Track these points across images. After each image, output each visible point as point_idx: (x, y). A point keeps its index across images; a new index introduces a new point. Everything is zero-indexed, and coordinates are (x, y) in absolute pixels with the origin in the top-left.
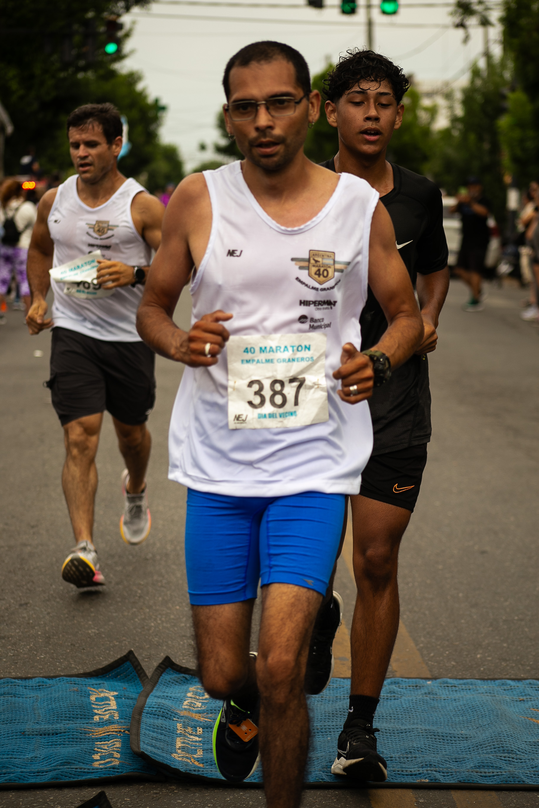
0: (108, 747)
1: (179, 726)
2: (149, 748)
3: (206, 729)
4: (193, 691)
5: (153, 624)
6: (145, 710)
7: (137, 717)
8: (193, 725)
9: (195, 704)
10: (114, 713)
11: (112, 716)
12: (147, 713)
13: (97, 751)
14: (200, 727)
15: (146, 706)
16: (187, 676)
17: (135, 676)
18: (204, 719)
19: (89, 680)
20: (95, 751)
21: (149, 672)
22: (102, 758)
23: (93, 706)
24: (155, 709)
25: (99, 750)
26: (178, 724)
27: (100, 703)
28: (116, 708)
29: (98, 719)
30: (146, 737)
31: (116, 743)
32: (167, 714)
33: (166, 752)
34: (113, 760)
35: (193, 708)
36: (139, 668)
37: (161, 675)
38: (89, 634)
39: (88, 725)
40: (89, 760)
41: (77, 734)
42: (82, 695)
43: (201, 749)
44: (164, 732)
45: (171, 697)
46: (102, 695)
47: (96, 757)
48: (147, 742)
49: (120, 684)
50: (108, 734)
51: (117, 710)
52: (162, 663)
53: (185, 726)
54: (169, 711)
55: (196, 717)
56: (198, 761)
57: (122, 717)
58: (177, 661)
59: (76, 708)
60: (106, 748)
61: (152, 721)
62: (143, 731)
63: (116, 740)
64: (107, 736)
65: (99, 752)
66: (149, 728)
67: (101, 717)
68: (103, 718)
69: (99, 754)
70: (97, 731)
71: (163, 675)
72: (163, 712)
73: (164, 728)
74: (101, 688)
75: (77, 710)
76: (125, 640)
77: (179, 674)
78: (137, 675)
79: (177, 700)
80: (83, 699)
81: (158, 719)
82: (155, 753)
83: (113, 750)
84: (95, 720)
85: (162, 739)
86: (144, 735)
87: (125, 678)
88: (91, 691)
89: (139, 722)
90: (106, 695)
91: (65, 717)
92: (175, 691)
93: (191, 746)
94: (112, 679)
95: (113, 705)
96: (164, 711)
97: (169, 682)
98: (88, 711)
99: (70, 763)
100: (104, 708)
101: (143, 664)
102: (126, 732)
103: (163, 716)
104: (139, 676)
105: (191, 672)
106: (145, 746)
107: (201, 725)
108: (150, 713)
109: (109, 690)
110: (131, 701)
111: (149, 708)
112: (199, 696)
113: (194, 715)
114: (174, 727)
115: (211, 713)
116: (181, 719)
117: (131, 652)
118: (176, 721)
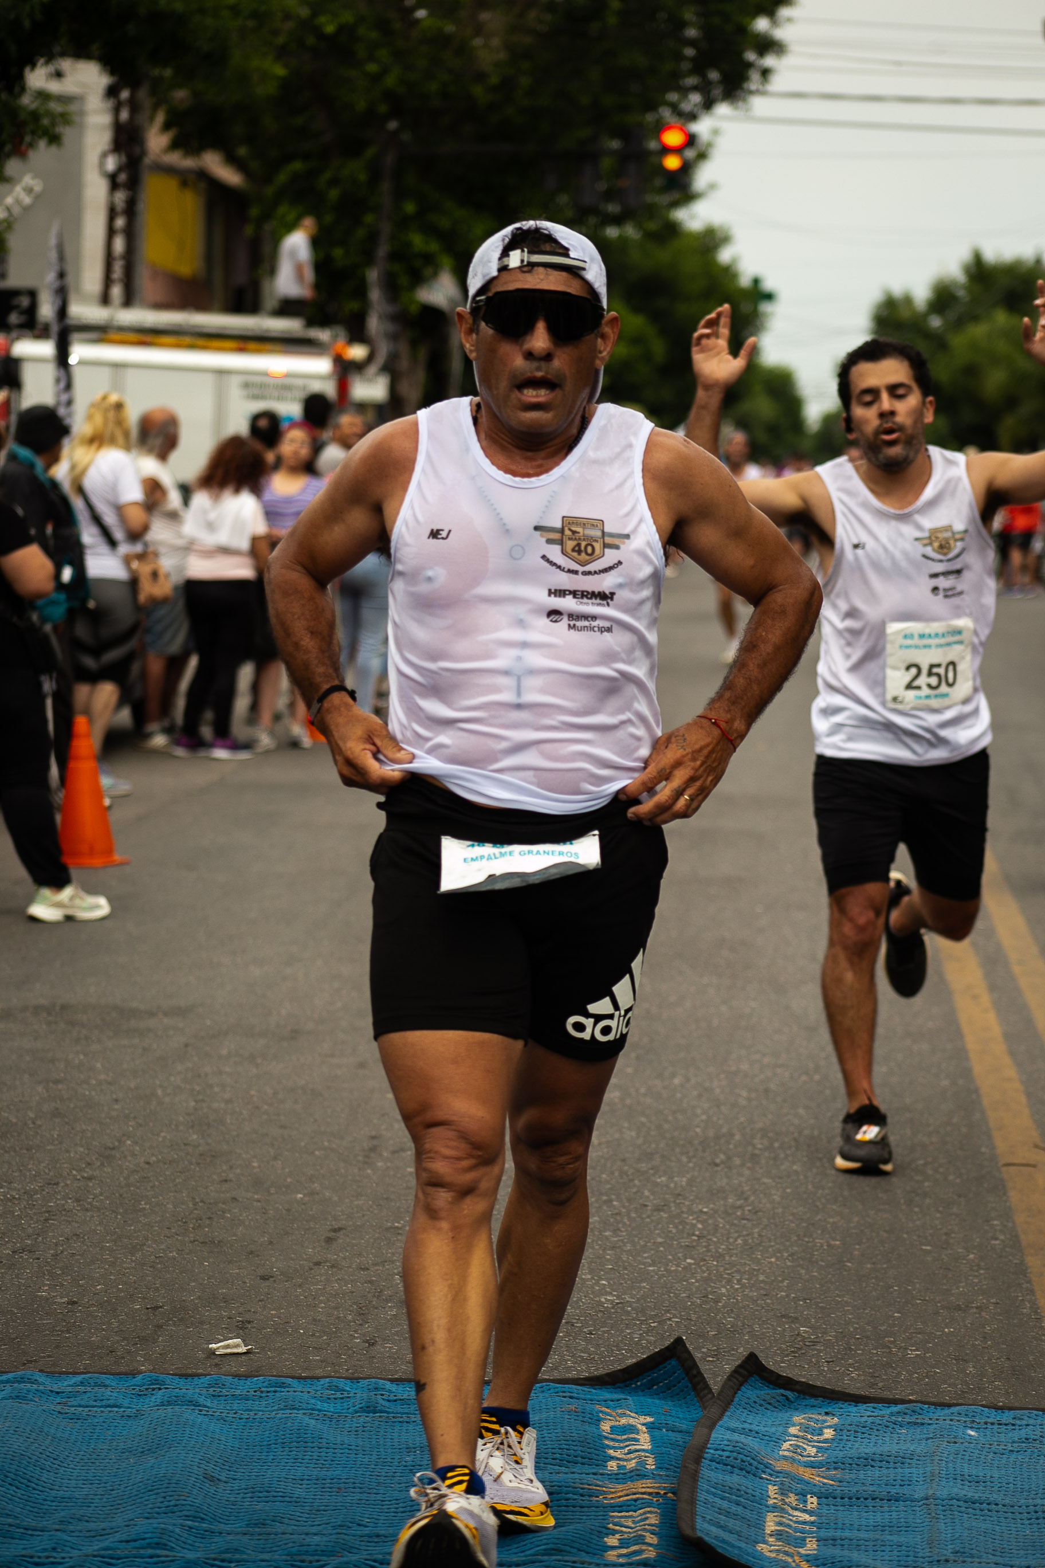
0: (634, 1522)
1: (772, 1490)
2: (714, 1530)
3: (823, 1499)
4: (801, 1424)
5: (724, 1290)
6: (707, 1453)
7: (692, 1466)
8: (799, 1489)
9: (805, 1449)
10: (646, 1457)
11: (642, 1463)
12: (710, 1461)
13: (613, 1530)
14: (813, 1494)
15: (709, 1446)
16: (788, 1393)
17: (687, 1387)
18: (821, 1479)
19: (598, 1391)
20: (609, 1529)
21: (715, 1381)
22: (623, 1544)
23: (607, 1442)
24: (727, 1454)
25: (617, 1528)
26: (770, 1487)
27: (619, 1438)
28: (650, 1447)
29: (615, 1468)
30: (707, 1508)
31: (648, 1515)
32: (751, 1465)
33: (746, 1540)
34: (644, 1547)
35: (800, 1457)
36: (695, 1372)
37: (739, 1389)
38: (601, 1304)
39: (595, 1477)
40: (598, 1547)
41: (575, 1497)
42: (585, 1419)
43: (813, 1537)
44: (743, 1500)
45: (757, 1433)
46: (623, 1421)
47: (612, 1541)
48: (709, 1517)
49: (657, 1401)
50: (634, 1497)
51: (651, 1452)
52: (740, 1366)
53: (783, 1492)
54: (753, 1459)
55: (807, 1474)
56: (808, 1561)
57: (662, 1466)
58: (770, 1364)
59: (574, 1443)
60: (630, 1524)
61: (720, 1476)
62: (702, 1496)
63: (649, 1509)
64: (633, 1503)
65: (617, 1532)
66: (713, 1490)
67: (621, 1463)
68: (625, 1466)
69: (617, 1536)
70: (612, 1490)
71: (743, 1389)
72: (743, 1461)
73: (743, 1493)
74: (621, 1407)
75: (575, 1448)
76: (670, 1319)
77: (774, 1389)
78: (690, 1385)
79: (770, 1439)
80: (587, 1427)
81: (732, 1473)
82: (723, 1541)
83: (644, 1530)
84: (609, 1468)
85: (740, 1513)
86: (705, 1503)
87: (668, 1391)
88: (601, 1412)
89: (695, 1476)
90: (632, 1421)
91: (553, 1459)
92: (764, 1421)
93: (796, 1530)
94: (643, 1391)
95: (645, 1442)
96: (745, 1458)
97: (755, 1402)
98: (597, 1452)
99: (561, 1551)
100: (627, 1446)
101: (703, 1367)
102: (670, 1495)
103: (741, 1469)
104: (694, 1389)
105: (798, 1387)
106: (706, 1525)
107: (815, 1490)
108: (717, 1460)
109: (636, 1413)
110: (679, 1437)
111: (716, 1450)
112: (812, 1434)
113: (801, 1469)
114: (763, 1492)
115: (836, 1469)
116: (777, 1477)
117: (679, 1341)
118: (767, 1480)
